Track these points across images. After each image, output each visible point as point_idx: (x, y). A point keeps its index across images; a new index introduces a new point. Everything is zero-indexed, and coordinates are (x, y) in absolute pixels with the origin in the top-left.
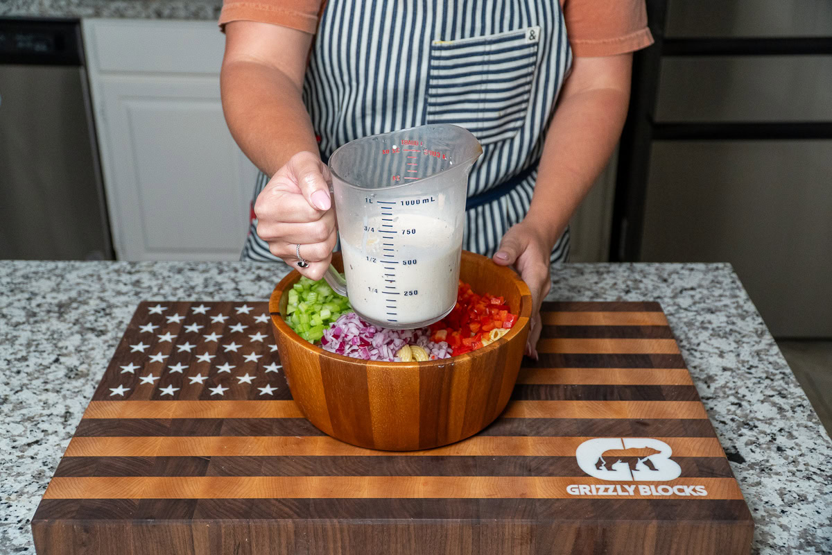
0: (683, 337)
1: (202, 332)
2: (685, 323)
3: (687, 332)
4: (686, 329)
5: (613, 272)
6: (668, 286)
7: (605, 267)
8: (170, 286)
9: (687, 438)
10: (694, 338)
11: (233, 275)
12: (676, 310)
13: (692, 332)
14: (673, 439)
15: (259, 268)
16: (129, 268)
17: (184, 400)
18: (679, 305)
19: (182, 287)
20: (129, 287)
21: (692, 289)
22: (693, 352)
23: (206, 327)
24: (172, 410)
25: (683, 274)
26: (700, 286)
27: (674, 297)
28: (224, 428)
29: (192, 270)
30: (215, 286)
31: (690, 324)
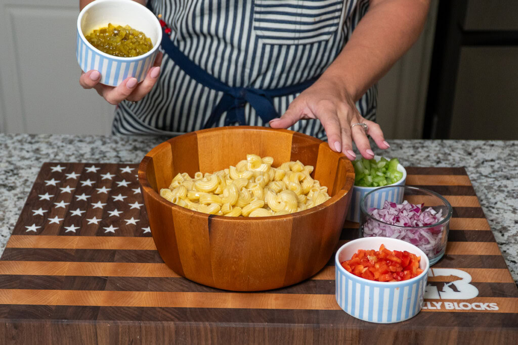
0: (483, 197)
1: (95, 186)
2: (485, 187)
3: (487, 194)
4: (486, 191)
5: (427, 147)
6: (472, 158)
7: (420, 143)
8: (64, 153)
9: (484, 269)
10: (492, 198)
11: (114, 146)
12: (478, 177)
13: (491, 193)
14: (473, 270)
15: (135, 141)
16: (29, 139)
17: (84, 235)
18: (481, 173)
19: (73, 154)
20: (31, 154)
21: (492, 160)
22: (491, 209)
23: (97, 182)
24: (76, 243)
25: (484, 149)
26: (499, 158)
27: (477, 166)
28: (117, 257)
29: (81, 141)
30: (100, 154)
31: (489, 188)
